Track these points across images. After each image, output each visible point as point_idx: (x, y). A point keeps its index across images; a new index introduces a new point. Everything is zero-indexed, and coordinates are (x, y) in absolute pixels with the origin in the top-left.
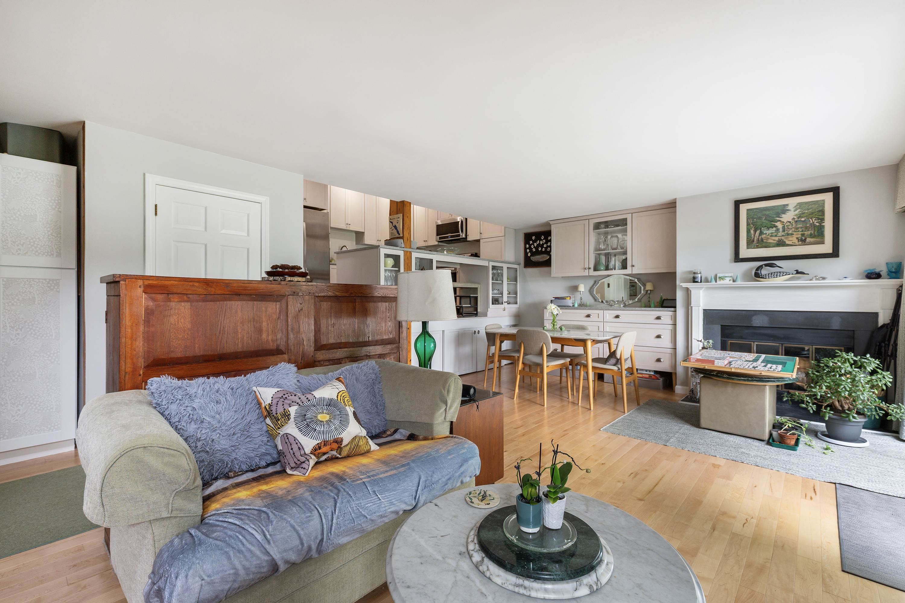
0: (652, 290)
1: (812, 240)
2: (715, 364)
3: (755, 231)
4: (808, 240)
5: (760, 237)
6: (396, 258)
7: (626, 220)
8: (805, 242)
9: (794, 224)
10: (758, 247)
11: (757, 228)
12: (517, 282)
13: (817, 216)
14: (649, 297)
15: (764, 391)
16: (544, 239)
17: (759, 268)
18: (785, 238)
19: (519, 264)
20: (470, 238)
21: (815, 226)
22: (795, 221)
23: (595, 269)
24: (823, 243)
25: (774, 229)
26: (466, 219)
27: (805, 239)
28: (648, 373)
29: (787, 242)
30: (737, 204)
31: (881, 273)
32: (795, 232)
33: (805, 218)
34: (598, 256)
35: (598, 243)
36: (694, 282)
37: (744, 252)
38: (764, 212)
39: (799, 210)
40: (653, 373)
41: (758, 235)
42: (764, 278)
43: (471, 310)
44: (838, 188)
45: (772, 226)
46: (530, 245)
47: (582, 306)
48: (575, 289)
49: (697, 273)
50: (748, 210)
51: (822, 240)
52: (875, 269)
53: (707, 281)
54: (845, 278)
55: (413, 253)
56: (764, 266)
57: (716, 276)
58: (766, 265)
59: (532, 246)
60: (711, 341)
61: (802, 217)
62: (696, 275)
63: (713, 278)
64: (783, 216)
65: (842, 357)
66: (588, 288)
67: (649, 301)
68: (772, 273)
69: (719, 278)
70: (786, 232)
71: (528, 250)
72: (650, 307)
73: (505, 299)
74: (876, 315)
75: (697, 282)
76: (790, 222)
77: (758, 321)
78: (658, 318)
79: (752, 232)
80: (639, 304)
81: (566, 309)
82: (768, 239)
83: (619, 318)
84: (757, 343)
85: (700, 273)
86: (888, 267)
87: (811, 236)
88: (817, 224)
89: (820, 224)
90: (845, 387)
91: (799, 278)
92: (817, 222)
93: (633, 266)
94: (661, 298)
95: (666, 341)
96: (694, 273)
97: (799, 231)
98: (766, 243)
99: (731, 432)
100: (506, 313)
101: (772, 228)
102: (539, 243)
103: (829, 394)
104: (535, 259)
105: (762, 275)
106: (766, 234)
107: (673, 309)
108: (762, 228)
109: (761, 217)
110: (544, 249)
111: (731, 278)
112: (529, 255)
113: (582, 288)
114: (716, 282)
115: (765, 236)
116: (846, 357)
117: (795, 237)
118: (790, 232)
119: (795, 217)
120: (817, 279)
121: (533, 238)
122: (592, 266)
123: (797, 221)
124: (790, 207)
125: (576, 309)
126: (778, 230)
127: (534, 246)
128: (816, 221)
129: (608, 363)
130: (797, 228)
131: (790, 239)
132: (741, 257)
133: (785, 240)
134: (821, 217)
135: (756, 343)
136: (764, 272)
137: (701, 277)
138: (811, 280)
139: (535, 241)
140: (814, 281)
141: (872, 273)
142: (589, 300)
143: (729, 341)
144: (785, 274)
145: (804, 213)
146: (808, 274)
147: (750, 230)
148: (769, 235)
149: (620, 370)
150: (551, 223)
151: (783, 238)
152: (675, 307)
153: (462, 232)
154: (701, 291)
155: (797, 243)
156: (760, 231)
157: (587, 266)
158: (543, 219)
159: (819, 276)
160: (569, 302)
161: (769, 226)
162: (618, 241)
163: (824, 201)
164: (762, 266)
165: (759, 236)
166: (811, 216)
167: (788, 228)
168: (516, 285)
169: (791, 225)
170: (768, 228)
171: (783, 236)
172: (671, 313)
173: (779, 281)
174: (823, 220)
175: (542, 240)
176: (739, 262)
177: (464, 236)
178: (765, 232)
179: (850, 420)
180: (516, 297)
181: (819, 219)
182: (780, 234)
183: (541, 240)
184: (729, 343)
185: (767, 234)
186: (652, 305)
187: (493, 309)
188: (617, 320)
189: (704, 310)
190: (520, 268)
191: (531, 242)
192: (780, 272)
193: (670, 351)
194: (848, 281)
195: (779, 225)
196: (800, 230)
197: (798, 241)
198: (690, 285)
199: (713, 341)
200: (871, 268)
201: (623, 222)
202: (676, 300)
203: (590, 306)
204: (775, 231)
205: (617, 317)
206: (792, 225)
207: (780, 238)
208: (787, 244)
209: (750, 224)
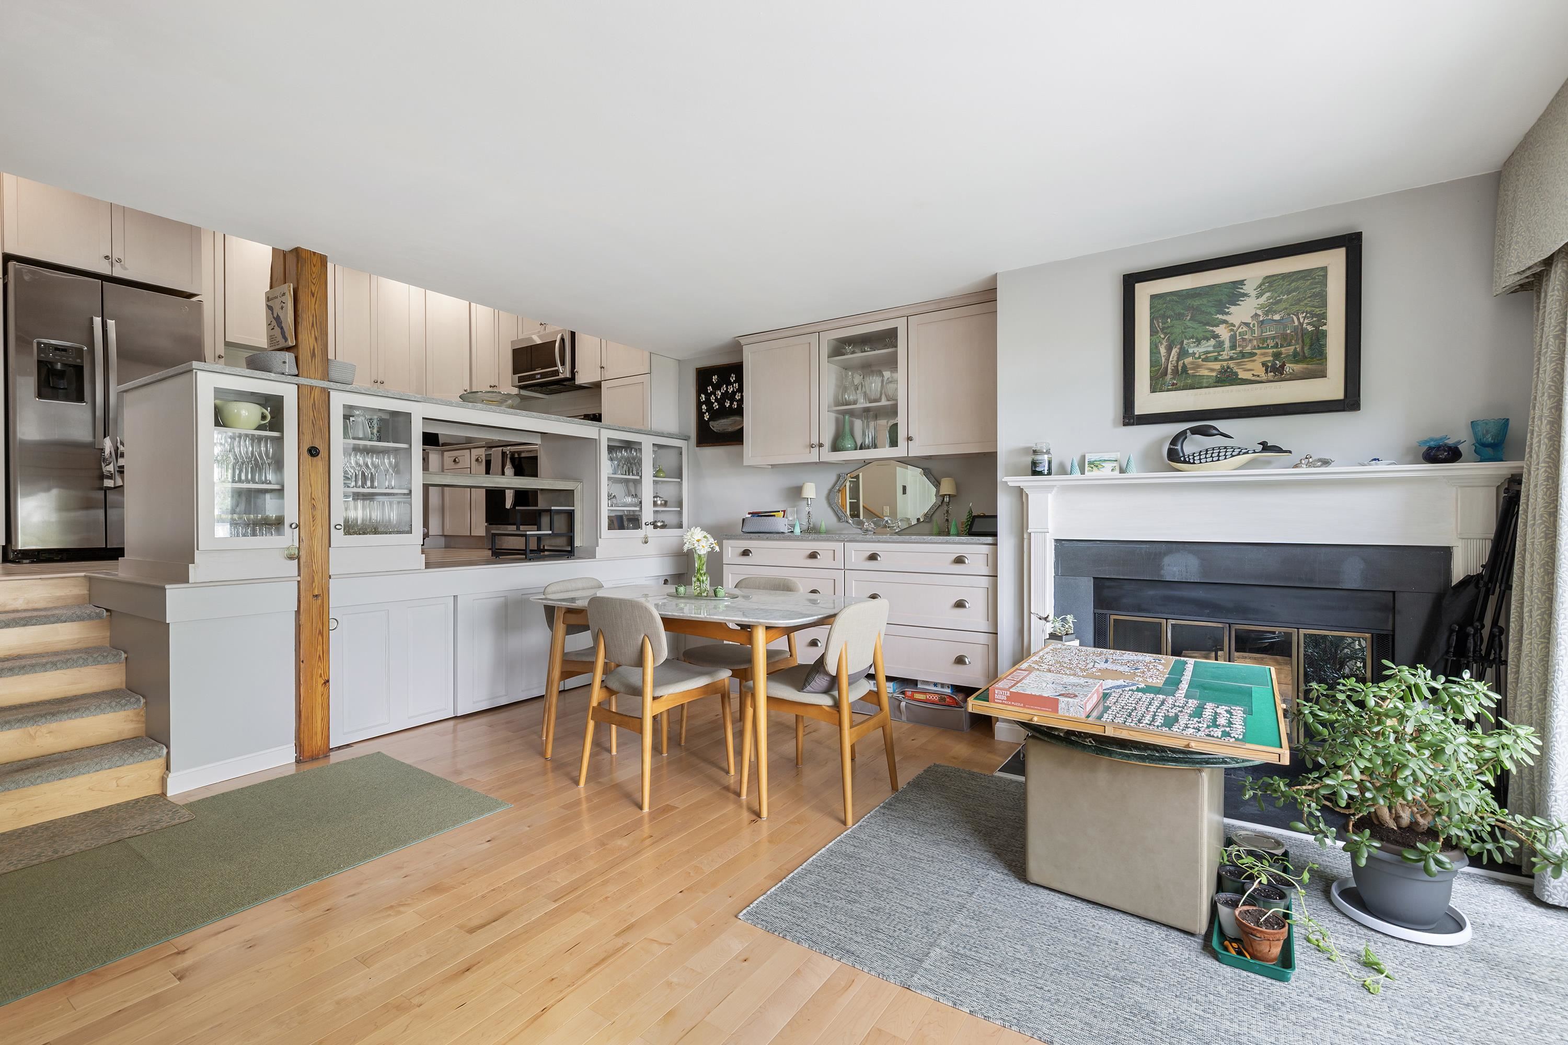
0: (954, 496)
1: (1298, 367)
2: (1060, 712)
3: (1169, 349)
4: (1289, 368)
5: (1181, 363)
6: (273, 404)
7: (895, 330)
8: (1282, 374)
9: (1256, 328)
10: (1175, 387)
11: (1173, 341)
12: (682, 480)
13: (1308, 309)
14: (947, 511)
15: (1196, 785)
16: (735, 382)
17: (1178, 438)
18: (1238, 364)
19: (686, 438)
20: (581, 379)
21: (1304, 332)
22: (1258, 322)
23: (835, 448)
24: (1322, 374)
25: (1212, 342)
26: (573, 334)
27: (1283, 366)
28: (939, 689)
29: (1242, 375)
30: (1130, 281)
31: (1460, 447)
32: (1259, 348)
33: (1282, 314)
34: (841, 417)
35: (842, 388)
36: (1035, 473)
37: (1146, 403)
38: (1189, 302)
39: (1268, 294)
40: (948, 691)
41: (1175, 359)
42: (1189, 463)
43: (561, 542)
44: (1359, 236)
45: (1208, 335)
46: (708, 396)
47: (812, 531)
48: (796, 493)
49: (1042, 453)
50: (1153, 297)
51: (1320, 367)
52: (1446, 438)
53: (1063, 471)
54: (1375, 460)
55: (332, 393)
56: (1189, 433)
57: (1084, 457)
58: (1195, 431)
59: (713, 398)
60: (1070, 618)
61: (1275, 312)
62: (1039, 457)
63: (1076, 464)
64: (1233, 309)
65: (1400, 681)
66: (825, 492)
67: (947, 520)
68: (1207, 451)
69: (1090, 463)
70: (1238, 349)
71: (704, 407)
72: (948, 534)
73: (647, 515)
74: (1446, 553)
75: (1040, 473)
76: (1247, 324)
77: (1175, 569)
78: (959, 560)
79: (1163, 350)
80: (927, 527)
81: (767, 539)
82: (1199, 366)
83: (876, 559)
84: (1174, 622)
85: (1048, 452)
86: (1475, 433)
87: (1297, 358)
88: (1310, 328)
89: (1317, 328)
90: (1414, 774)
91: (1267, 464)
92: (1308, 324)
93: (909, 439)
94: (970, 512)
95: (975, 616)
96: (1035, 452)
97: (1267, 348)
98: (1194, 376)
99: (1108, 902)
100: (651, 548)
101: (1208, 339)
102: (727, 391)
103: (1369, 790)
104: (717, 426)
105: (1184, 456)
106: (1194, 354)
107: (989, 539)
108: (1185, 341)
109: (1183, 315)
110: (735, 403)
111: (1115, 464)
112: (706, 417)
113: (810, 491)
114: (1083, 472)
115: (1190, 359)
116: (1412, 680)
117: (1259, 359)
118: (1248, 349)
119: (1259, 312)
120: (1309, 465)
121: (715, 378)
122: (827, 440)
123: (1262, 322)
124: (1249, 288)
125: (797, 539)
126: (1220, 344)
127: (716, 398)
128: (1306, 321)
129: (809, 688)
130: (1264, 340)
131: (1249, 366)
132: (1138, 412)
133: (1235, 369)
134: (1318, 311)
135: (1171, 622)
136: (1190, 447)
137: (1050, 463)
138: (1296, 466)
139: (717, 387)
140: (1304, 470)
141: (1438, 448)
142: (825, 517)
143: (1113, 617)
144: (1237, 451)
145: (1280, 301)
146: (1290, 452)
147: (1157, 347)
148: (1199, 357)
149: (837, 706)
150: (743, 341)
151: (1232, 364)
152: (994, 534)
153: (563, 364)
154: (1050, 497)
155: (1263, 376)
156: (1181, 349)
157: (815, 441)
158: (725, 333)
159: (1315, 457)
160: (780, 523)
161: (1200, 336)
162: (882, 381)
163: (1324, 269)
164: (1184, 432)
165: (1177, 362)
166: (1295, 308)
167: (1244, 340)
168: (680, 484)
169: (1249, 333)
170: (1198, 342)
171: (1231, 358)
172: (985, 549)
173: (1225, 469)
174: (1322, 318)
175: (731, 384)
176: (1133, 424)
177: (568, 375)
178: (1191, 351)
179: (1426, 870)
180: (680, 513)
181: (1313, 316)
182: (1225, 355)
183: (729, 383)
184: (1112, 621)
185: (1197, 356)
186: (953, 531)
187: (609, 539)
188: (872, 565)
189: (1056, 541)
190: (688, 447)
191: (710, 389)
192: (1225, 448)
193: (984, 639)
194: (1384, 469)
195: (1223, 332)
196: (1271, 343)
197: (1267, 372)
198: (1026, 482)
199: (1075, 617)
200: (1437, 435)
201: (888, 338)
202: (996, 517)
203: (827, 532)
204: (1214, 347)
205: (873, 557)
206: (1253, 332)
207: (1225, 364)
208: (1241, 379)
209: (1157, 332)
